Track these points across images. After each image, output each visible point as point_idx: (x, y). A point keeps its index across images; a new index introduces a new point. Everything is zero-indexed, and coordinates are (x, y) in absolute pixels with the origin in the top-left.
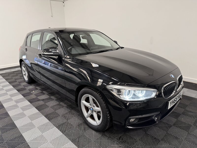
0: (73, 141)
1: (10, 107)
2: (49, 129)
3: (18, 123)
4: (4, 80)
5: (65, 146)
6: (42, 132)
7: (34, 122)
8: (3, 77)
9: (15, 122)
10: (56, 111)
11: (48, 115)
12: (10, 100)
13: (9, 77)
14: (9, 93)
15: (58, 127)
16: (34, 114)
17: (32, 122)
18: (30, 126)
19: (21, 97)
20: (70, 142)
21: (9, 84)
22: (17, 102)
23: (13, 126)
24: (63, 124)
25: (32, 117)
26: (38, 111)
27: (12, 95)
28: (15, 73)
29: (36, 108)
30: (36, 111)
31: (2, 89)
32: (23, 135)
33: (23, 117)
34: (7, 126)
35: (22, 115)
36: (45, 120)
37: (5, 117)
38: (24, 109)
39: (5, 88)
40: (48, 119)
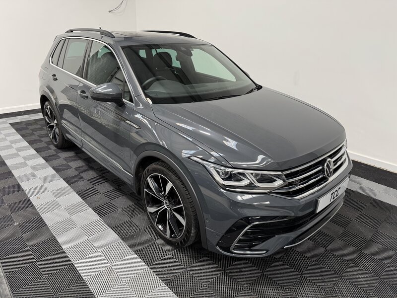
1: (32, 189)
3: (49, 219)
4: (19, 137)
6: (89, 236)
7: (74, 217)
8: (17, 130)
9: (42, 216)
10: (113, 201)
11: (98, 207)
12: (33, 176)
13: (28, 131)
14: (30, 163)
15: (116, 228)
16: (75, 205)
18: (68, 225)
19: (51, 171)
21: (28, 145)
22: (45, 180)
23: (41, 223)
24: (122, 225)
26: (82, 200)
27: (35, 168)
28: (37, 122)
29: (79, 193)
30: (78, 199)
31: (16, 155)
32: (57, 237)
33: (56, 209)
34: (29, 222)
35: (54, 205)
36: (93, 216)
37: (26, 207)
38: (58, 193)
39: (22, 154)
40: (98, 214)
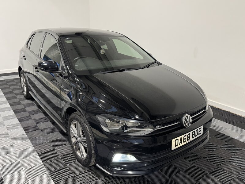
0: (52, 173)
2: (30, 155)
5: (40, 177)
17: (14, 145)
20: (48, 174)
25: (16, 140)
